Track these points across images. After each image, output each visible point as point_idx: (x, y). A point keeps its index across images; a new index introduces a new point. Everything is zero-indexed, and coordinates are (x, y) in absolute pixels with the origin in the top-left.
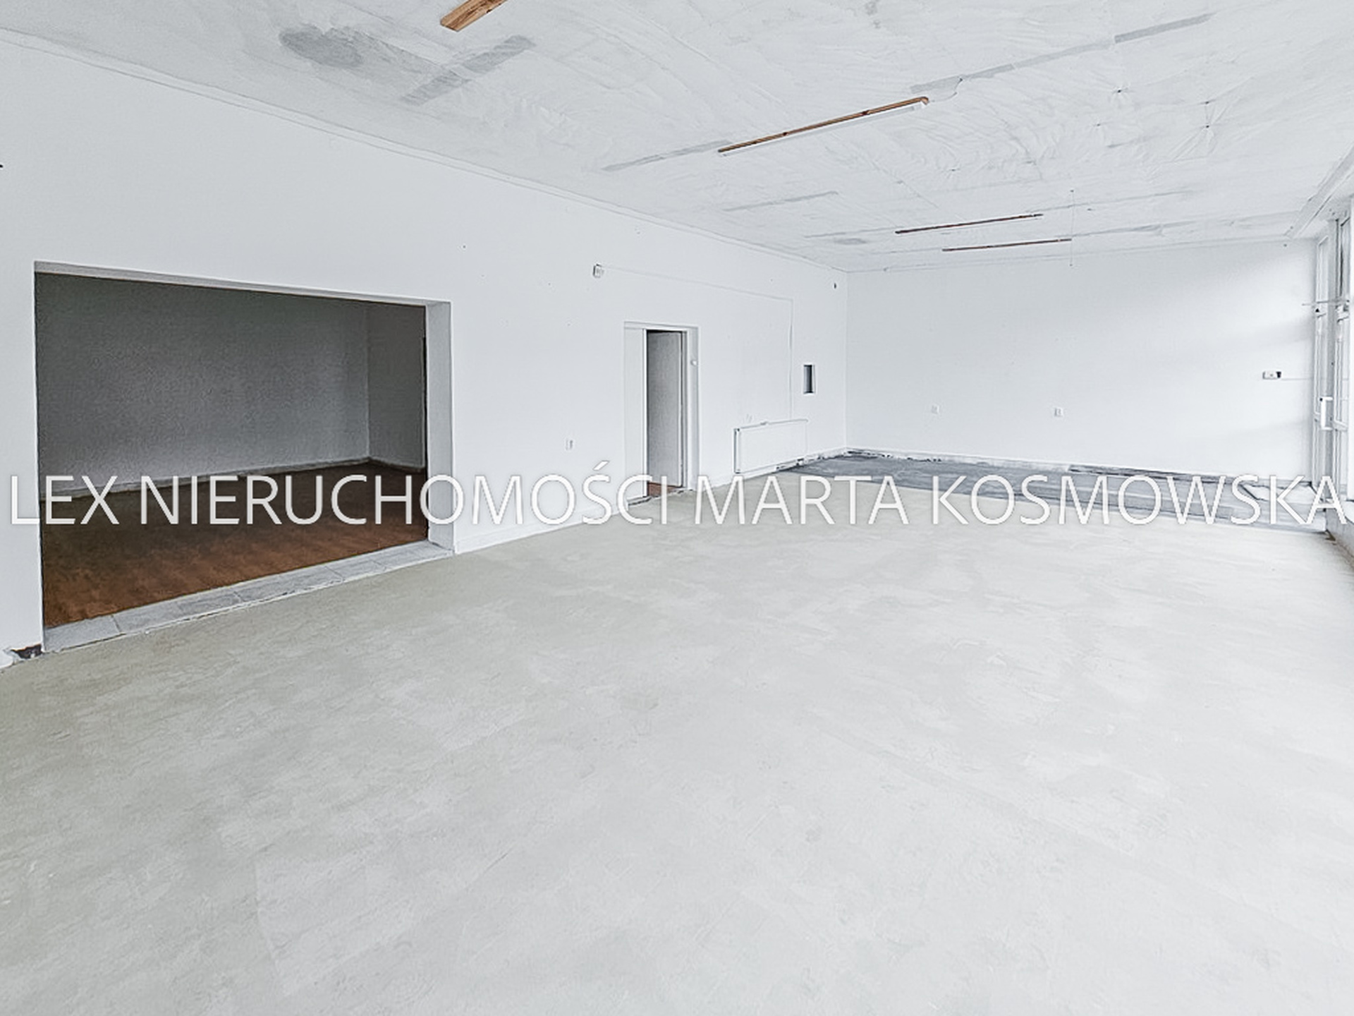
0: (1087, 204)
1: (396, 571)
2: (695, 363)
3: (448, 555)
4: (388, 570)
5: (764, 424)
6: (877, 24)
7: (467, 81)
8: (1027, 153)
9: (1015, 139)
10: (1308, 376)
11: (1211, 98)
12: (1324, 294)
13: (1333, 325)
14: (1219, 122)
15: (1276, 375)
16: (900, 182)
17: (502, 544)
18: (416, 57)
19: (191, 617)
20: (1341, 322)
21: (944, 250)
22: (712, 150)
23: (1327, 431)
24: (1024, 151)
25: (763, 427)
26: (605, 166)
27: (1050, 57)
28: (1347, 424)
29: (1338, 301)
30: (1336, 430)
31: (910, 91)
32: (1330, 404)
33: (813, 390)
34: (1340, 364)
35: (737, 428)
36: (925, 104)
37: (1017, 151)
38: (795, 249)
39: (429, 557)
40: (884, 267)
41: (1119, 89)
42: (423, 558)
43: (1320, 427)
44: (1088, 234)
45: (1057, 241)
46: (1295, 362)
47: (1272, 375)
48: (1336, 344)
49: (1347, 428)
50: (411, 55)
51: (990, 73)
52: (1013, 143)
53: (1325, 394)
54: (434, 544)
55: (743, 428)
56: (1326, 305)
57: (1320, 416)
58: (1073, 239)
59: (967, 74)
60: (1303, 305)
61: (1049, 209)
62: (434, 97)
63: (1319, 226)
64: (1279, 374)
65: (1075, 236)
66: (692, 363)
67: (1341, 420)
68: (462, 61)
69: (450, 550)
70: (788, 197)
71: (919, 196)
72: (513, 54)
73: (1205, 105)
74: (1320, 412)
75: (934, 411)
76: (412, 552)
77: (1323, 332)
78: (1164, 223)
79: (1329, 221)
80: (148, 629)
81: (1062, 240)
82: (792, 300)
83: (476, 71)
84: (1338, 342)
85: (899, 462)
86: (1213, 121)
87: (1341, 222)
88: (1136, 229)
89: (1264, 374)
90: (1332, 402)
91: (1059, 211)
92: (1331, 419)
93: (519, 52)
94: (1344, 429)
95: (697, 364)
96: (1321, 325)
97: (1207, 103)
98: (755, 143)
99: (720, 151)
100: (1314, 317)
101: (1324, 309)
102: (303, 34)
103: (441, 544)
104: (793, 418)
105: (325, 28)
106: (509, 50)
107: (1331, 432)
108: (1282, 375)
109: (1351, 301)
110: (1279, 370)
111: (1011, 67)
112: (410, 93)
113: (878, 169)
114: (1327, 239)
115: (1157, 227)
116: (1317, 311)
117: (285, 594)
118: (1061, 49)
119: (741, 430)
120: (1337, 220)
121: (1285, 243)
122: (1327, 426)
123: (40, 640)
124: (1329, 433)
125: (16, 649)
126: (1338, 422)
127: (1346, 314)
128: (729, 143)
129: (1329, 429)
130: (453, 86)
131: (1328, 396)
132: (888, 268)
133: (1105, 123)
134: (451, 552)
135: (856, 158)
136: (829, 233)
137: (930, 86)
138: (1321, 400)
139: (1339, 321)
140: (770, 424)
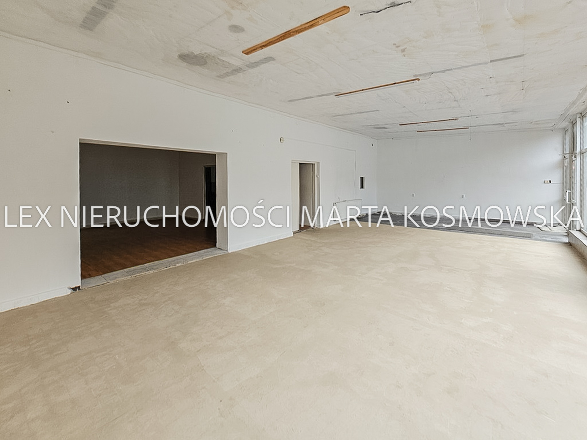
0: (476, 115)
1: (207, 259)
2: (318, 176)
3: (226, 253)
4: (204, 259)
5: (345, 201)
6: (404, 56)
7: (245, 71)
8: (455, 98)
9: (451, 93)
10: (561, 182)
11: (525, 80)
12: (567, 151)
13: (571, 163)
14: (527, 88)
15: (549, 182)
16: (404, 107)
17: (246, 249)
18: (229, 63)
19: (132, 276)
20: (574, 162)
21: (418, 131)
22: (333, 95)
23: (569, 204)
24: (453, 97)
25: (344, 202)
26: (289, 100)
27: (466, 67)
28: (576, 201)
29: (573, 153)
30: (572, 203)
31: (413, 77)
32: (570, 193)
33: (364, 187)
34: (573, 178)
35: (335, 202)
36: (418, 81)
37: (451, 96)
38: (357, 130)
39: (219, 254)
40: (392, 137)
41: (491, 77)
42: (217, 254)
43: (566, 202)
44: (475, 126)
45: (463, 128)
46: (556, 177)
47: (547, 182)
48: (572, 170)
49: (576, 203)
50: (226, 62)
51: (443, 71)
52: (450, 94)
53: (568, 189)
54: (219, 249)
55: (337, 202)
56: (568, 155)
57: (566, 198)
58: (470, 128)
59: (435, 71)
60: (559, 155)
61: (461, 117)
62: (229, 76)
63: (565, 124)
64: (550, 181)
65: (470, 127)
66: (317, 176)
67: (574, 200)
68: (245, 64)
69: (226, 251)
70: (359, 112)
71: (411, 112)
72: (266, 62)
73: (522, 83)
74: (566, 196)
75: (413, 195)
76: (211, 252)
77: (567, 165)
78: (505, 122)
79: (569, 122)
80: (118, 280)
81: (465, 128)
82: (355, 151)
83: (250, 68)
84: (573, 169)
85: (399, 216)
86: (525, 88)
87: (573, 123)
88: (494, 125)
89: (544, 181)
90: (571, 193)
91: (465, 118)
92: (570, 199)
93: (268, 62)
94: (575, 203)
95: (319, 177)
96: (566, 162)
97: (523, 82)
98: (350, 93)
99: (336, 96)
100: (563, 159)
101: (567, 156)
102: (188, 55)
103: (222, 249)
104: (356, 199)
105: (196, 53)
106: (265, 61)
107: (570, 204)
108: (552, 182)
109: (577, 154)
110: (550, 180)
111: (451, 69)
112: (222, 74)
113: (396, 102)
114: (568, 129)
115: (502, 124)
116: (565, 157)
117: (166, 267)
118: (470, 64)
119: (336, 203)
120: (572, 122)
121: (552, 130)
122: (569, 202)
123: (79, 284)
124: (570, 205)
125: (72, 287)
126: (573, 200)
127: (575, 159)
128: (339, 92)
129: (569, 203)
130: (239, 72)
131: (569, 190)
132: (394, 138)
133: (485, 88)
134: (227, 252)
135: (389, 99)
136: (372, 124)
137: (420, 75)
138: (566, 191)
139: (573, 161)
140: (348, 201)
